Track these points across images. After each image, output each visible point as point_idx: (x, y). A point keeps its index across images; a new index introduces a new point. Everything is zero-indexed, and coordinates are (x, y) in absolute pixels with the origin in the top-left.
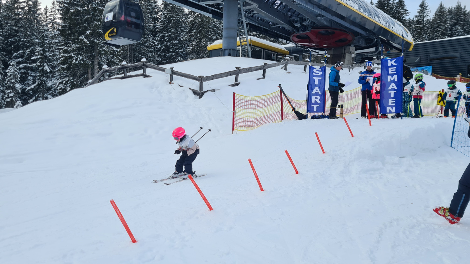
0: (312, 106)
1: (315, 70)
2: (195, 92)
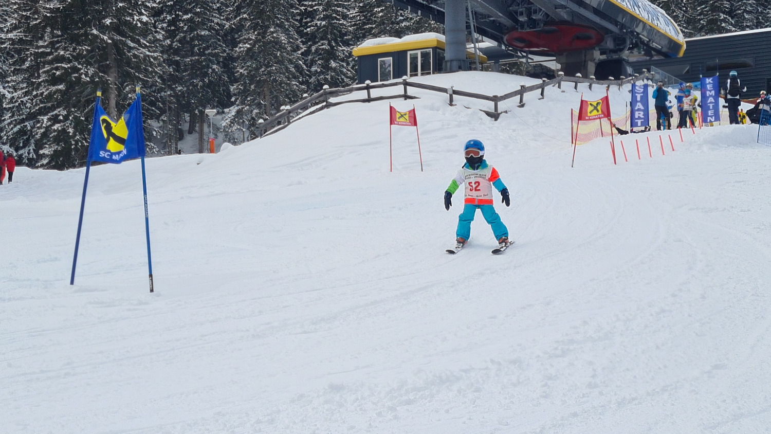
0: (636, 121)
1: (637, 88)
2: (488, 114)
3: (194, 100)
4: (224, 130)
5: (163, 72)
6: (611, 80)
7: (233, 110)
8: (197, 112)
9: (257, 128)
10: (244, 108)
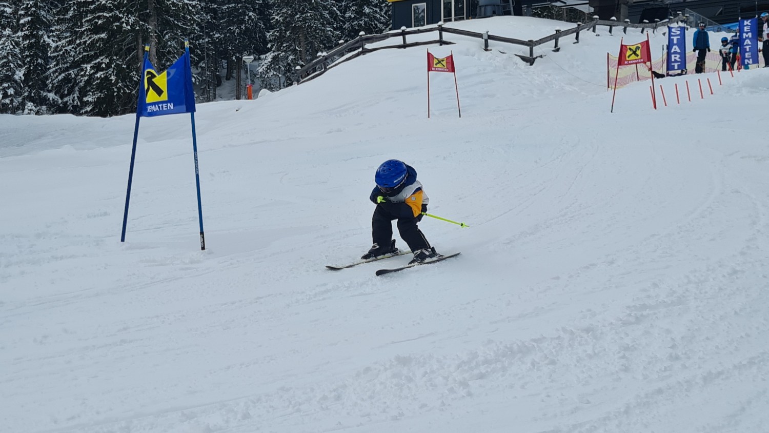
0: (672, 64)
1: (673, 30)
2: (524, 59)
3: (232, 47)
4: (261, 76)
5: (201, 19)
6: (645, 23)
7: (269, 56)
8: (234, 58)
9: (293, 73)
10: (280, 54)
